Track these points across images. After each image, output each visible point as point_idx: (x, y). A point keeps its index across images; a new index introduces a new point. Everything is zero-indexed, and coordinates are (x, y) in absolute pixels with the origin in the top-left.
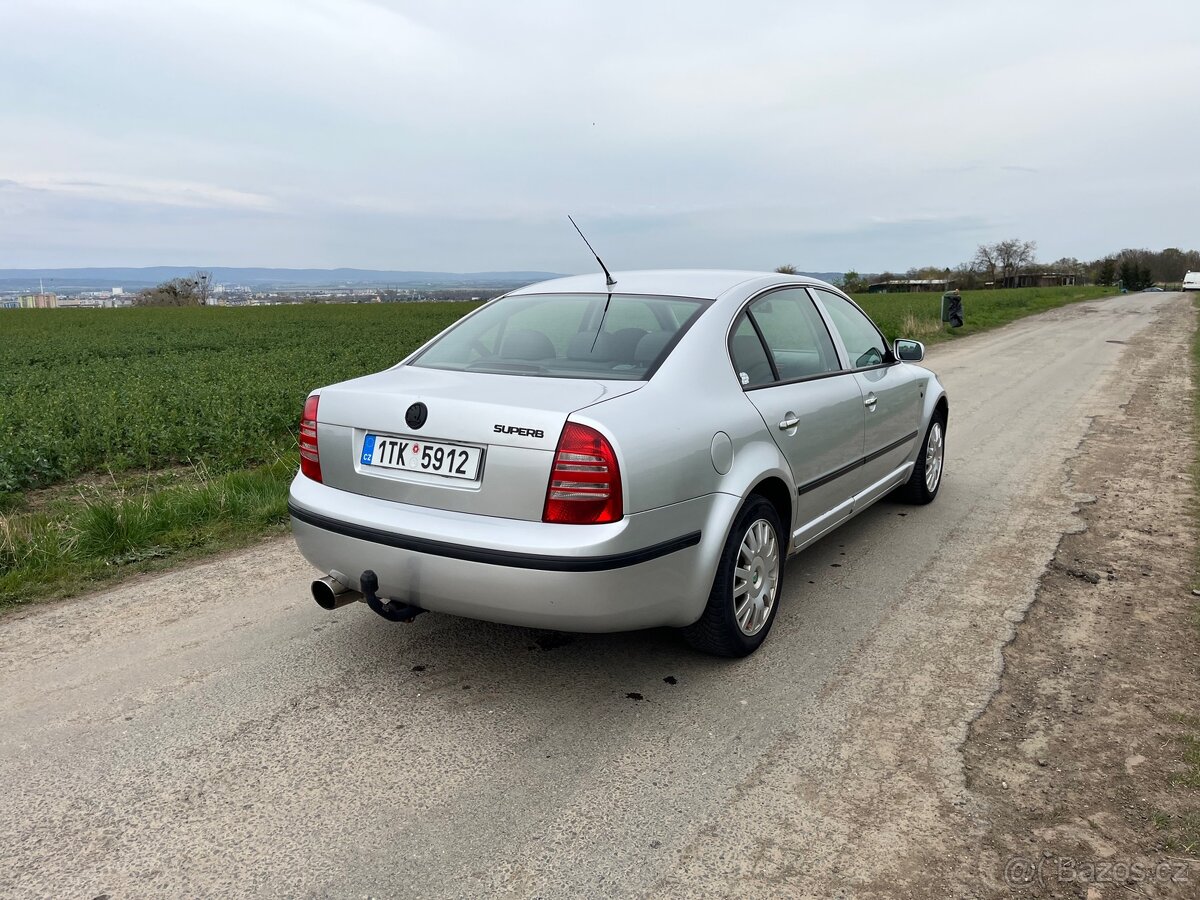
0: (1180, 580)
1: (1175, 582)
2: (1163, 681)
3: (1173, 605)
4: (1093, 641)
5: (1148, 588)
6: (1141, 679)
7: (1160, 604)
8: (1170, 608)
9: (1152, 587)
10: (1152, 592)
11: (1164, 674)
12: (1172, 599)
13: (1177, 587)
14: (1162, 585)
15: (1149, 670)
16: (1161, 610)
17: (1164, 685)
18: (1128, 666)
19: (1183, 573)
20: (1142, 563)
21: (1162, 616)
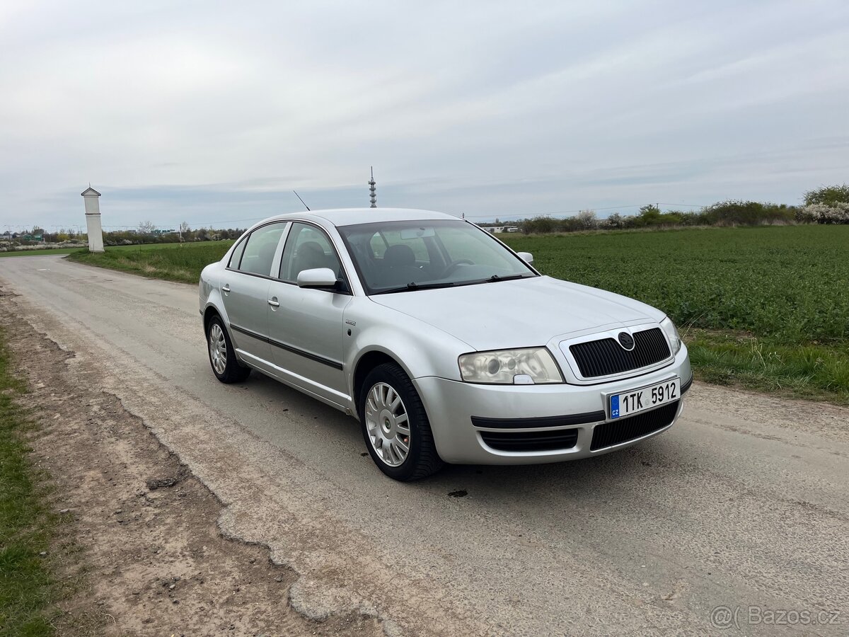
0: (86, 524)
1: (90, 520)
2: (61, 446)
3: (79, 495)
4: (110, 448)
5: (107, 501)
6: (72, 441)
7: (90, 492)
8: (80, 491)
9: (105, 503)
10: (102, 499)
11: (62, 450)
12: (83, 500)
13: (85, 514)
14: (98, 510)
15: (70, 448)
16: (85, 486)
17: (59, 444)
18: (83, 445)
19: (89, 532)
20: (133, 526)
21: (82, 483)
